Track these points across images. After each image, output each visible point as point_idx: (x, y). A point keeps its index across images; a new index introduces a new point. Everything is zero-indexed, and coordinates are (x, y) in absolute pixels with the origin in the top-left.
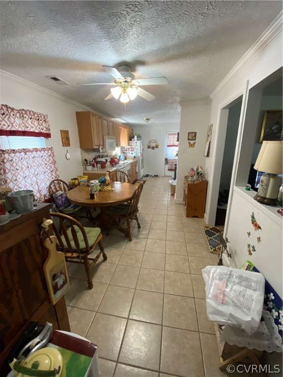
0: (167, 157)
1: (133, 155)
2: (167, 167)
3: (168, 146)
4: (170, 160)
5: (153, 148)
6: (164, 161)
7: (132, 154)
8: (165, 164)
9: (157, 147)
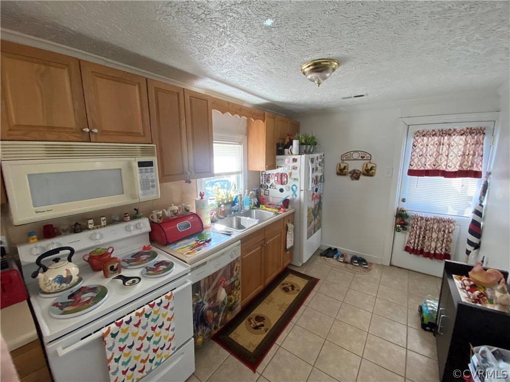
0: (404, 206)
1: (284, 196)
2: (402, 238)
3: (412, 173)
4: (416, 218)
5: (355, 175)
6: (391, 220)
7: (281, 190)
8: (397, 229)
9: (369, 172)
